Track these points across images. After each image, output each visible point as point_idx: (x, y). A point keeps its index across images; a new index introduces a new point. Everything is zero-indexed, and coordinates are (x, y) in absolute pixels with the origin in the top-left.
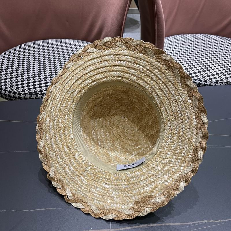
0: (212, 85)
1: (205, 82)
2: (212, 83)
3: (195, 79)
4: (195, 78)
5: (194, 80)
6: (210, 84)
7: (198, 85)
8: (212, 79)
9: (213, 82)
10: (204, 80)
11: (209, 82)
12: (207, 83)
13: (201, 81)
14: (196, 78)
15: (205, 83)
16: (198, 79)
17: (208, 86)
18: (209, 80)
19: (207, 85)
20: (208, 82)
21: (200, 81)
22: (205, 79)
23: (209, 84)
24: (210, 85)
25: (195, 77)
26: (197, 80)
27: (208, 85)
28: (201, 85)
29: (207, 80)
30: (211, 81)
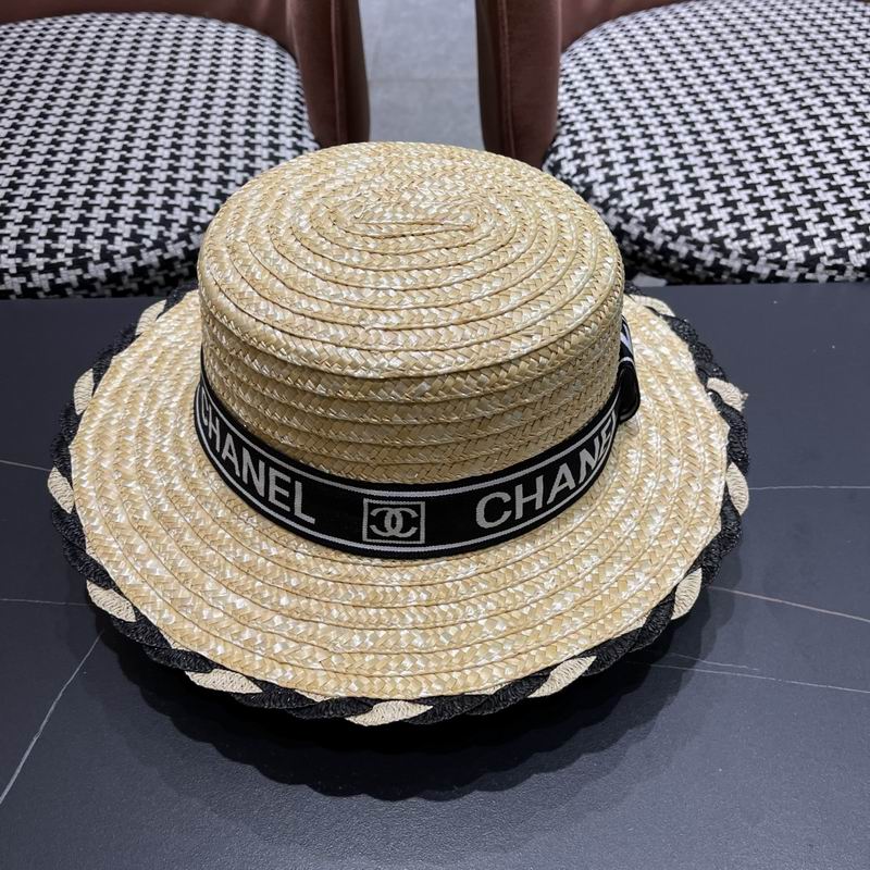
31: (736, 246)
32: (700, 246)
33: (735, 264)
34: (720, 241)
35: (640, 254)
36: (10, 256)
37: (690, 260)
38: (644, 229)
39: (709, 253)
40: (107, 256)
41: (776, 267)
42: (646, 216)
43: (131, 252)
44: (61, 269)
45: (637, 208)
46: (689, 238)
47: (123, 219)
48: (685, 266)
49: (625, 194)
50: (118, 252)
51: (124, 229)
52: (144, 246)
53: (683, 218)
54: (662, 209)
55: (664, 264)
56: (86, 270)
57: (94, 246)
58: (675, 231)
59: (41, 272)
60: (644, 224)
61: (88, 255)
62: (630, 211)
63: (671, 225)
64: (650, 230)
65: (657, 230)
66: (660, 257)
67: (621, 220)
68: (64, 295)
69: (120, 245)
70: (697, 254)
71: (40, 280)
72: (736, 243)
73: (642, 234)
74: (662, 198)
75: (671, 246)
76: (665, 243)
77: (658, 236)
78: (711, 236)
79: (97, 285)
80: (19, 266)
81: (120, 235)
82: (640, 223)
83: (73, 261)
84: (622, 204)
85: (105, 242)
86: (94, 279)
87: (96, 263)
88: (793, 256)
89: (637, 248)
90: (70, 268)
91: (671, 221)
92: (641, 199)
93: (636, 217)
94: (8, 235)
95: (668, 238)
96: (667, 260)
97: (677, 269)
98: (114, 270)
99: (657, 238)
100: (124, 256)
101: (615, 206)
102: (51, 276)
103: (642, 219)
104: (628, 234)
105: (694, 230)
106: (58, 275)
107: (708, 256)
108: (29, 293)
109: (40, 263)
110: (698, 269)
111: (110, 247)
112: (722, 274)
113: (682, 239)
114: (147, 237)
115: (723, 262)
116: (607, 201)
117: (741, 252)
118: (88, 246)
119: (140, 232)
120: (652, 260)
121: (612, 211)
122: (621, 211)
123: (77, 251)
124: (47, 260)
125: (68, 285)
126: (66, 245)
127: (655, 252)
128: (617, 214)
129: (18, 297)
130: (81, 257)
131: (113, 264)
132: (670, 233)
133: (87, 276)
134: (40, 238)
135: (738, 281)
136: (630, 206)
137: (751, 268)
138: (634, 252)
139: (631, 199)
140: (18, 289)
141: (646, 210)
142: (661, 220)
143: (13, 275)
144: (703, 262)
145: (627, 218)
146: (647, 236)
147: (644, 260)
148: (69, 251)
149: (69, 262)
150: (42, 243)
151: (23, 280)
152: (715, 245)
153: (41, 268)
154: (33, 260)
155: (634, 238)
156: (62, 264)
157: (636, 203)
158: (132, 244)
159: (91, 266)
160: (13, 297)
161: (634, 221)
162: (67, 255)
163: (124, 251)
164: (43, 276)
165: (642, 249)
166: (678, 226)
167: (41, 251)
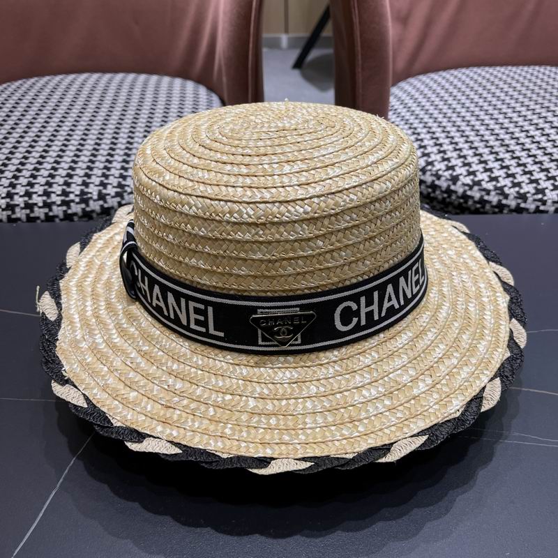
0: (546, 212)
1: (519, 201)
2: (544, 203)
3: (484, 190)
4: (485, 185)
5: (484, 193)
6: (538, 207)
7: (496, 210)
8: (547, 191)
9: (549, 202)
10: (518, 192)
11: (535, 200)
12: (525, 202)
13: (506, 196)
14: (490, 186)
15: (519, 204)
16: (496, 188)
17: (530, 213)
18: (534, 194)
19: (527, 210)
20: (530, 199)
21: (501, 198)
22: (522, 191)
23: (532, 207)
24: (537, 211)
25: (488, 182)
26: (493, 193)
27: (532, 211)
28: (505, 211)
29: (528, 192)
30: (540, 196)
31: (512, 192)
32: (488, 192)
33: (512, 203)
34: (501, 189)
35: (448, 200)
36: (39, 196)
37: (482, 201)
38: (450, 183)
39: (494, 196)
40: (102, 197)
41: (539, 204)
42: (451, 175)
43: (118, 194)
44: (72, 204)
45: (445, 171)
46: (480, 187)
47: (113, 175)
48: (478, 206)
49: (436, 163)
50: (109, 194)
51: (113, 181)
52: (126, 191)
53: (475, 176)
54: (461, 171)
55: (464, 205)
56: (88, 205)
57: (93, 190)
58: (471, 183)
59: (59, 206)
60: (450, 180)
61: (89, 195)
62: (440, 173)
63: (468, 180)
64: (454, 184)
65: (459, 183)
66: (462, 201)
67: (434, 178)
68: (72, 220)
69: (111, 190)
70: (486, 198)
71: (58, 211)
72: (512, 190)
73: (449, 186)
74: (460, 164)
75: (469, 193)
76: (465, 191)
77: (459, 187)
78: (495, 186)
79: (94, 215)
80: (44, 202)
81: (111, 184)
82: (447, 180)
83: (80, 199)
84: (435, 169)
85: (101, 188)
86: (93, 211)
87: (95, 201)
88: (551, 197)
89: (445, 195)
90: (77, 203)
91: (467, 178)
92: (447, 165)
93: (444, 176)
94: (38, 183)
95: (467, 188)
96: (466, 202)
97: (473, 208)
98: (106, 206)
99: (459, 188)
100: (113, 197)
101: (430, 170)
102: (64, 208)
103: (449, 177)
104: (440, 187)
105: (483, 183)
106: (69, 207)
107: (494, 198)
108: (49, 219)
109: (58, 200)
110: (488, 207)
111: (104, 191)
112: (503, 209)
113: (476, 188)
114: (128, 186)
115: (504, 202)
116: (424, 167)
117: (516, 195)
118: (90, 190)
119: (123, 183)
120: (456, 203)
121: (428, 173)
122: (434, 173)
123: (83, 193)
124: (63, 198)
125: (75, 214)
126: (76, 189)
127: (458, 197)
128: (432, 175)
129: (42, 221)
130: (85, 197)
131: (105, 202)
132: (468, 185)
133: (88, 209)
134: (59, 185)
135: (514, 214)
136: (440, 170)
137: (523, 205)
138: (444, 199)
139: (440, 166)
140: (42, 217)
141: (450, 172)
142: (461, 177)
143: (40, 207)
144: (490, 202)
145: (439, 177)
146: (453, 187)
147: (451, 203)
148: (78, 193)
149: (77, 200)
150: (60, 188)
151: (46, 210)
152: (498, 191)
153: (59, 203)
154: (54, 198)
155: (444, 189)
156: (73, 201)
157: (444, 168)
158: (119, 190)
159: (91, 202)
160: (39, 221)
161: (443, 179)
162: (76, 195)
163: (113, 194)
164: (60, 208)
165: (449, 196)
166: (473, 180)
167: (59, 193)
